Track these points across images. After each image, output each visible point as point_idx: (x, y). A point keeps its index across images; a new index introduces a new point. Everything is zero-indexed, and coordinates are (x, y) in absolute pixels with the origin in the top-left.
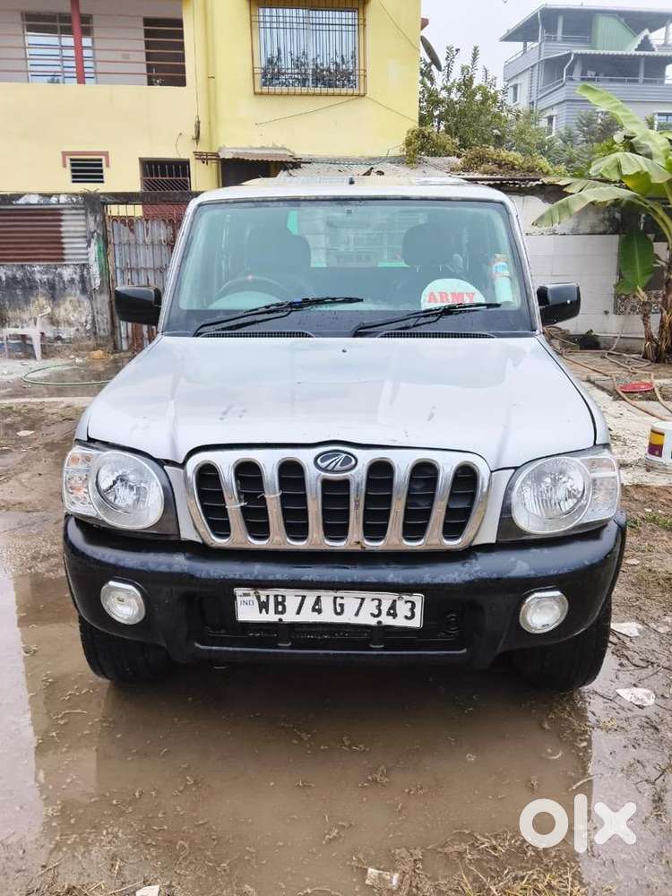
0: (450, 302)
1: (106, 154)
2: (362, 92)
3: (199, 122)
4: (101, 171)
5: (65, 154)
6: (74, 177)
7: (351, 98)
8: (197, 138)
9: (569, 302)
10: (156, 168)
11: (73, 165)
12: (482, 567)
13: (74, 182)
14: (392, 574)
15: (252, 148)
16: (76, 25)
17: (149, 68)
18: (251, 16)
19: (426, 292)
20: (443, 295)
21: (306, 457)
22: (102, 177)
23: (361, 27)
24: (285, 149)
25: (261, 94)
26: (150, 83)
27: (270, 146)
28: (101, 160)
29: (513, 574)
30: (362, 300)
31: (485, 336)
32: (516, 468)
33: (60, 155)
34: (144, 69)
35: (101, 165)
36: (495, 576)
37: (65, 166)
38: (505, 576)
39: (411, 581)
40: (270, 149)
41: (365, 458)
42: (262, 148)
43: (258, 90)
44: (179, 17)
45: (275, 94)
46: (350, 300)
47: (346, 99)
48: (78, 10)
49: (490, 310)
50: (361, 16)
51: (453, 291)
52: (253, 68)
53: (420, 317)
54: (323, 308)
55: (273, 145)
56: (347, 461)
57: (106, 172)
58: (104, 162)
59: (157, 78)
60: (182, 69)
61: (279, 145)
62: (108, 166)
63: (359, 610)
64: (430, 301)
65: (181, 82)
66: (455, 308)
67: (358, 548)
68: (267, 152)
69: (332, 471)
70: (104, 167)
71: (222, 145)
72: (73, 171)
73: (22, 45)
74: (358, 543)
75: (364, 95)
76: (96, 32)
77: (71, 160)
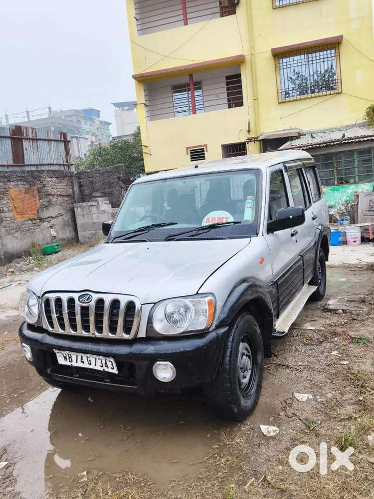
0: (216, 222)
1: (206, 145)
2: (340, 91)
3: (249, 123)
4: (204, 154)
5: (187, 148)
6: (192, 158)
7: (333, 95)
8: (249, 131)
9: (291, 217)
10: (230, 149)
11: (191, 153)
12: (137, 348)
13: (192, 161)
14: (103, 348)
15: (278, 131)
16: (192, 87)
17: (229, 100)
18: (275, 64)
19: (206, 218)
20: (213, 219)
21: (76, 296)
22: (204, 157)
23: (338, 57)
24: (297, 129)
25: (282, 103)
26: (230, 107)
27: (289, 128)
28: (204, 149)
29: (146, 352)
30: (177, 224)
31: (223, 239)
32: (155, 303)
33: (185, 149)
34: (226, 101)
35: (204, 151)
36: (138, 352)
37: (187, 154)
38: (142, 353)
39: (108, 352)
40: (288, 130)
41: (95, 297)
42: (284, 130)
43: (280, 101)
44: (239, 73)
45: (289, 101)
46: (172, 224)
47: (331, 96)
48: (193, 80)
49: (236, 225)
50: (337, 51)
51: (219, 217)
52: (277, 90)
53: (199, 230)
54: (165, 228)
55: (290, 127)
56: (89, 298)
57: (206, 154)
58: (205, 149)
59: (233, 103)
60: (241, 98)
61: (293, 127)
62: (207, 151)
63: (96, 363)
64: (206, 222)
65: (241, 104)
66: (215, 225)
67: (93, 336)
68: (286, 132)
69: (84, 303)
70: (205, 152)
71: (262, 132)
72: (191, 156)
73: (171, 101)
74: (93, 334)
75: (341, 93)
76: (204, 88)
77: (191, 150)
